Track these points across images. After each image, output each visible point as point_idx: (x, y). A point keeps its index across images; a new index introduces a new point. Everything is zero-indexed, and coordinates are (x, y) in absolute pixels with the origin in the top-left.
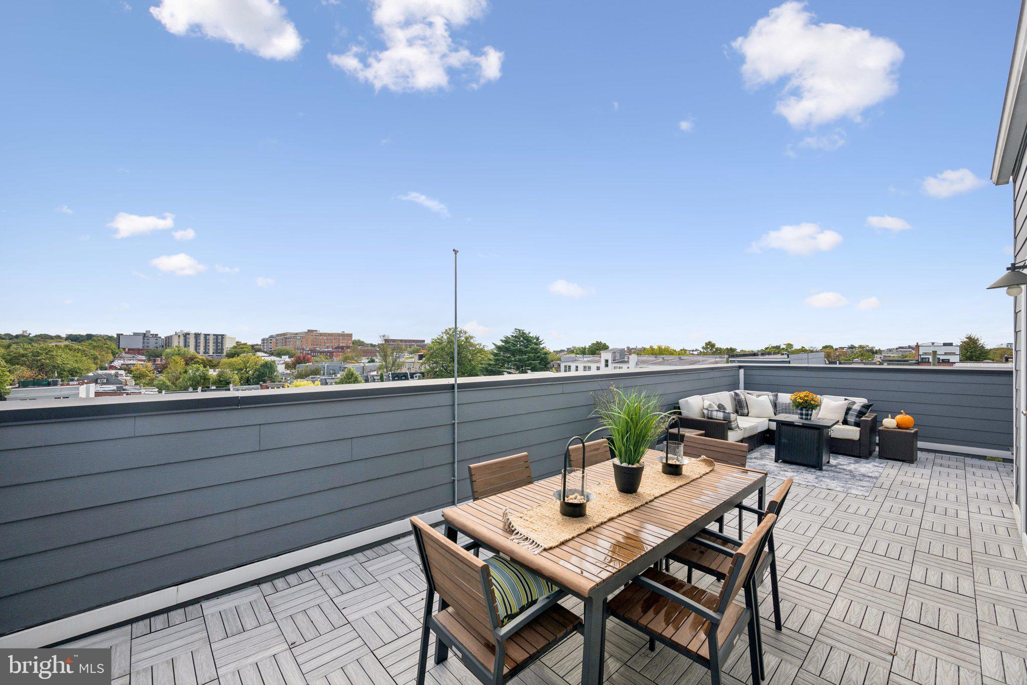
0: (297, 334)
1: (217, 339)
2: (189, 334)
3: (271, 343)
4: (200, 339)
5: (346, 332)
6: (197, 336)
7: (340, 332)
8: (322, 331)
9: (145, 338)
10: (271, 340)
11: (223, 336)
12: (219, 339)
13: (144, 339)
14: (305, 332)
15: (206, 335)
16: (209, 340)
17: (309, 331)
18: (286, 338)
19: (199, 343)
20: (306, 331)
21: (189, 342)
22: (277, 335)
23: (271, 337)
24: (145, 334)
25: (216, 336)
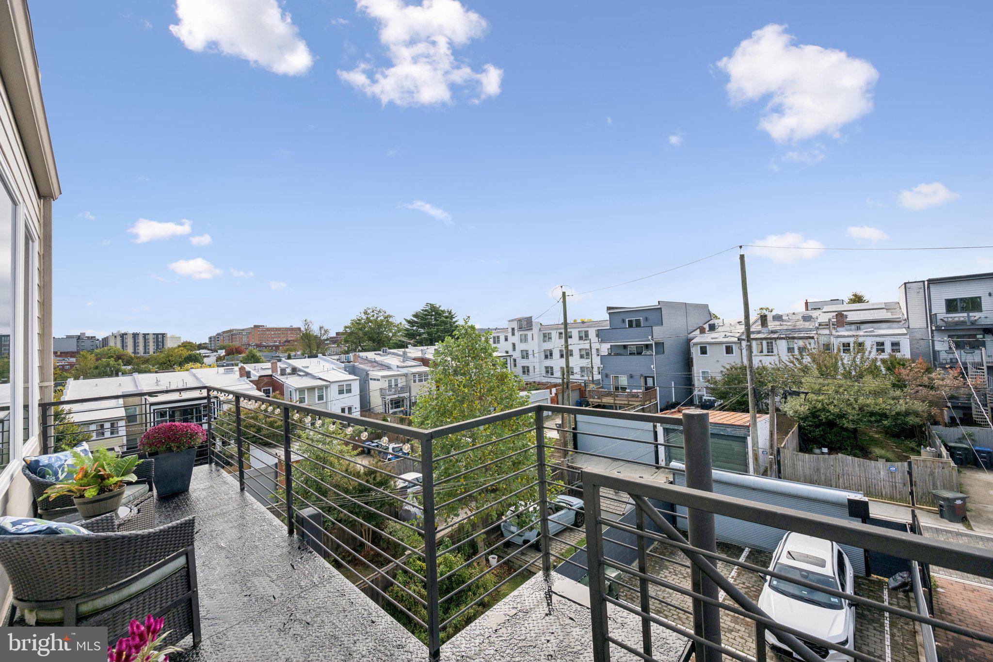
0: (243, 330)
1: (157, 338)
2: (126, 334)
3: (218, 341)
4: (138, 339)
5: (294, 327)
6: (135, 336)
7: (288, 326)
8: (270, 326)
9: (80, 341)
10: (218, 338)
11: (163, 335)
12: (160, 339)
13: (78, 342)
14: (251, 328)
15: (145, 335)
16: (148, 339)
17: (255, 326)
18: (232, 335)
19: (138, 343)
20: (253, 326)
21: (126, 343)
22: (224, 332)
23: (218, 334)
24: (79, 336)
25: (157, 335)
